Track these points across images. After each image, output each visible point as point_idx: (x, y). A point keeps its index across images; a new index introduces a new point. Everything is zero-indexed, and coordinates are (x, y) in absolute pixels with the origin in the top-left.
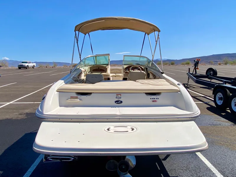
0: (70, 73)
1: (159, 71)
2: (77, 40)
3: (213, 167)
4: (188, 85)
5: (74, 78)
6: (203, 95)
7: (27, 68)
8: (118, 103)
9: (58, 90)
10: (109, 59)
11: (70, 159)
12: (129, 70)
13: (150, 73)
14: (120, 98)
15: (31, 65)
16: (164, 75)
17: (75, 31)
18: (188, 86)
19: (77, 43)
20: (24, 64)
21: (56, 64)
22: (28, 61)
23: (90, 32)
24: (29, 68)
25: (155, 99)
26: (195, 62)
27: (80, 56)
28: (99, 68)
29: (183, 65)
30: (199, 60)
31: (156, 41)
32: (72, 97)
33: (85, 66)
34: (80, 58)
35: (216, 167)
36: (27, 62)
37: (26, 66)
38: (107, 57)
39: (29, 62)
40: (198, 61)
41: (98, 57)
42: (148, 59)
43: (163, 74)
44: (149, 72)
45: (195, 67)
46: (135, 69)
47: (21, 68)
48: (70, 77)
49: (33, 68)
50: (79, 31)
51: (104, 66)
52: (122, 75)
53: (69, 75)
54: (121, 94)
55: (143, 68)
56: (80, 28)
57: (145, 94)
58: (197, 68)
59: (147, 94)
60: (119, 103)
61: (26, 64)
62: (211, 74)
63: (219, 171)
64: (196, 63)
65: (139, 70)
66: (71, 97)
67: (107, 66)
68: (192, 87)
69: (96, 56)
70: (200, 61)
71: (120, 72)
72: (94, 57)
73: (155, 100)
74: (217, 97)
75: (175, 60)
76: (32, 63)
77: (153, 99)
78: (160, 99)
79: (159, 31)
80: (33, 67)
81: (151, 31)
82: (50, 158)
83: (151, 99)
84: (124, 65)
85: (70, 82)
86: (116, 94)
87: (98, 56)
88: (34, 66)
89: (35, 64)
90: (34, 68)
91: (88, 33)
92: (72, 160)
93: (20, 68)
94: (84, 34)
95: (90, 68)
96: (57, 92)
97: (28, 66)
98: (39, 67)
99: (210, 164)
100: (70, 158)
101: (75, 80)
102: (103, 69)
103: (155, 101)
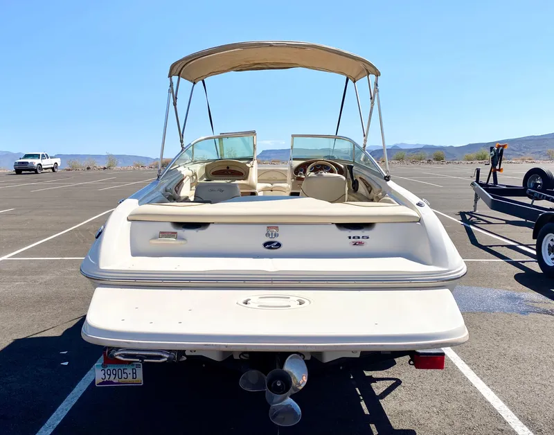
0: (158, 180)
1: (380, 175)
2: (175, 98)
3: (506, 408)
4: (472, 216)
5: (166, 191)
6: (512, 240)
7: (38, 171)
8: (270, 248)
9: (131, 215)
10: (254, 146)
11: (161, 357)
12: (305, 172)
13: (359, 180)
14: (276, 235)
15: (47, 163)
16: (390, 183)
17: (170, 76)
18: (473, 218)
19: (175, 104)
20: (29, 160)
21: (112, 159)
22: (41, 154)
23: (206, 76)
24: (44, 171)
25: (359, 238)
26: (493, 153)
27: (182, 136)
28: (228, 168)
29: (469, 162)
30: (504, 146)
31: (371, 99)
32: (164, 234)
33: (195, 162)
34: (182, 141)
35: (514, 410)
36: (37, 156)
37: (36, 165)
38: (248, 139)
39: (43, 155)
40: (502, 150)
41: (225, 140)
42: (355, 144)
43: (388, 180)
44: (357, 177)
45: (494, 165)
46: (321, 169)
47: (23, 172)
48: (158, 189)
49: (54, 171)
50: (179, 75)
51: (242, 162)
52: (288, 187)
53: (154, 183)
54: (277, 227)
55: (342, 166)
56: (182, 69)
57: (335, 226)
58: (497, 167)
59: (340, 226)
60: (272, 246)
61: (36, 162)
62: (539, 184)
63: (520, 417)
64: (495, 156)
65: (332, 171)
66: (161, 233)
67: (249, 163)
68: (482, 222)
69: (220, 138)
70: (506, 148)
71: (284, 178)
72: (217, 140)
73: (360, 240)
74: (545, 244)
75: (447, 147)
76: (51, 158)
77: (354, 238)
78: (373, 239)
79: (378, 74)
80: (53, 168)
81: (361, 73)
82: (120, 355)
83: (350, 238)
84: (294, 159)
85: (158, 199)
86: (266, 226)
87: (225, 137)
88: (56, 167)
89: (58, 161)
90: (56, 170)
91: (202, 78)
92: (166, 359)
93: (18, 171)
94: (191, 81)
95: (206, 168)
96: (128, 220)
97: (40, 164)
98: (68, 167)
99: (501, 403)
100: (162, 355)
101: (170, 196)
102: (238, 169)
103: (361, 243)
